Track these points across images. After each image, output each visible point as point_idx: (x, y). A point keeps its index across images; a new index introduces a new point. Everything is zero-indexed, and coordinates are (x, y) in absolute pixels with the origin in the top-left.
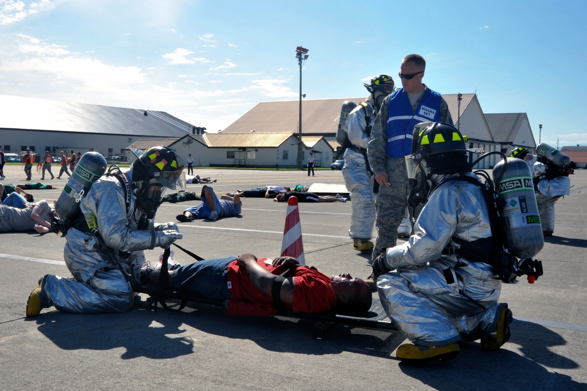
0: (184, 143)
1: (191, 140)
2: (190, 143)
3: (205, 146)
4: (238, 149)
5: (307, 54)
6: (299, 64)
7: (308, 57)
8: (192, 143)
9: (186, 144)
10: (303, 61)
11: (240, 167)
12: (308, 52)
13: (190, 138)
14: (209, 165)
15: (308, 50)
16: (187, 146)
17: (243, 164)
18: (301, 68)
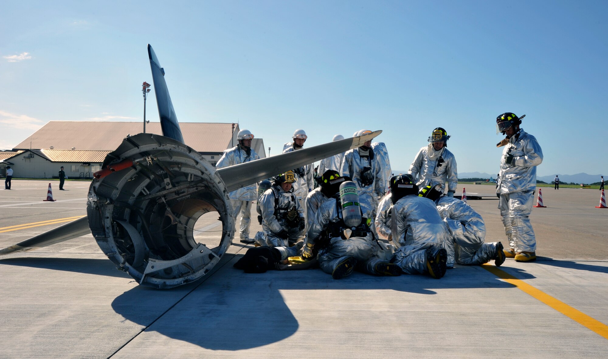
0: (24, 157)
1: (33, 155)
2: (32, 157)
3: (48, 161)
4: (83, 163)
5: (149, 88)
6: (144, 96)
7: (150, 91)
8: (33, 157)
9: (28, 158)
10: (146, 93)
11: (85, 179)
12: (150, 86)
13: (32, 153)
14: (52, 177)
15: (150, 85)
16: (28, 160)
17: (88, 176)
18: (145, 99)
